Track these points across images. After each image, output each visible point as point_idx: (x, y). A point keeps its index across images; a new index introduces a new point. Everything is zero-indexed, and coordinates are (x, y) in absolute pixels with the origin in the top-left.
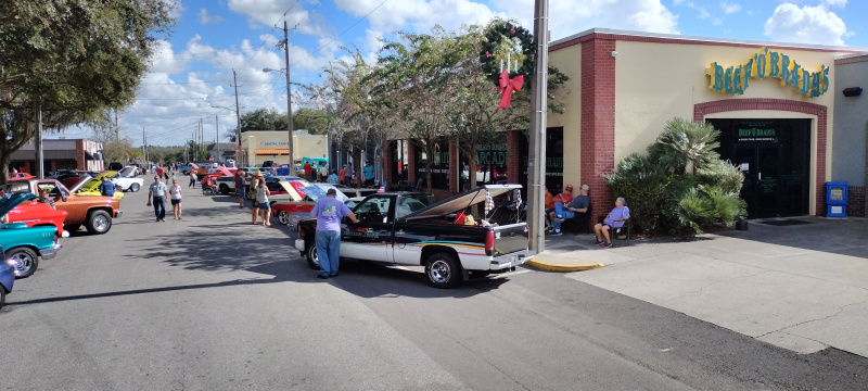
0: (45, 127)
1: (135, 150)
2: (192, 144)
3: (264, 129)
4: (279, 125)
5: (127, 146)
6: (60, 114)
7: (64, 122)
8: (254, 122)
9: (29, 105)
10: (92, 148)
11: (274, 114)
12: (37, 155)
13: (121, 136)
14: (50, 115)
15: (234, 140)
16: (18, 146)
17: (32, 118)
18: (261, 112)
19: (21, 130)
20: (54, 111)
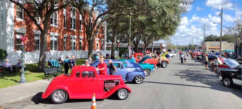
0: (154, 40)
1: (175, 46)
2: (190, 45)
3: (212, 41)
4: (217, 40)
5: (173, 45)
6: (158, 37)
7: (159, 39)
8: (209, 39)
9: (151, 35)
10: (164, 45)
11: (216, 36)
12: (152, 47)
13: (171, 42)
14: (155, 38)
15: (202, 44)
16: (148, 45)
17: (152, 38)
18: (212, 36)
19: (149, 41)
20: (156, 36)
